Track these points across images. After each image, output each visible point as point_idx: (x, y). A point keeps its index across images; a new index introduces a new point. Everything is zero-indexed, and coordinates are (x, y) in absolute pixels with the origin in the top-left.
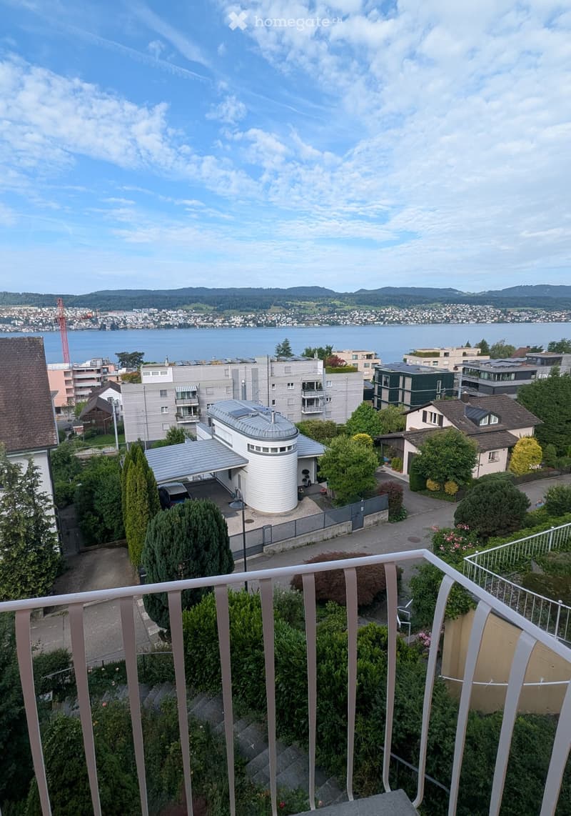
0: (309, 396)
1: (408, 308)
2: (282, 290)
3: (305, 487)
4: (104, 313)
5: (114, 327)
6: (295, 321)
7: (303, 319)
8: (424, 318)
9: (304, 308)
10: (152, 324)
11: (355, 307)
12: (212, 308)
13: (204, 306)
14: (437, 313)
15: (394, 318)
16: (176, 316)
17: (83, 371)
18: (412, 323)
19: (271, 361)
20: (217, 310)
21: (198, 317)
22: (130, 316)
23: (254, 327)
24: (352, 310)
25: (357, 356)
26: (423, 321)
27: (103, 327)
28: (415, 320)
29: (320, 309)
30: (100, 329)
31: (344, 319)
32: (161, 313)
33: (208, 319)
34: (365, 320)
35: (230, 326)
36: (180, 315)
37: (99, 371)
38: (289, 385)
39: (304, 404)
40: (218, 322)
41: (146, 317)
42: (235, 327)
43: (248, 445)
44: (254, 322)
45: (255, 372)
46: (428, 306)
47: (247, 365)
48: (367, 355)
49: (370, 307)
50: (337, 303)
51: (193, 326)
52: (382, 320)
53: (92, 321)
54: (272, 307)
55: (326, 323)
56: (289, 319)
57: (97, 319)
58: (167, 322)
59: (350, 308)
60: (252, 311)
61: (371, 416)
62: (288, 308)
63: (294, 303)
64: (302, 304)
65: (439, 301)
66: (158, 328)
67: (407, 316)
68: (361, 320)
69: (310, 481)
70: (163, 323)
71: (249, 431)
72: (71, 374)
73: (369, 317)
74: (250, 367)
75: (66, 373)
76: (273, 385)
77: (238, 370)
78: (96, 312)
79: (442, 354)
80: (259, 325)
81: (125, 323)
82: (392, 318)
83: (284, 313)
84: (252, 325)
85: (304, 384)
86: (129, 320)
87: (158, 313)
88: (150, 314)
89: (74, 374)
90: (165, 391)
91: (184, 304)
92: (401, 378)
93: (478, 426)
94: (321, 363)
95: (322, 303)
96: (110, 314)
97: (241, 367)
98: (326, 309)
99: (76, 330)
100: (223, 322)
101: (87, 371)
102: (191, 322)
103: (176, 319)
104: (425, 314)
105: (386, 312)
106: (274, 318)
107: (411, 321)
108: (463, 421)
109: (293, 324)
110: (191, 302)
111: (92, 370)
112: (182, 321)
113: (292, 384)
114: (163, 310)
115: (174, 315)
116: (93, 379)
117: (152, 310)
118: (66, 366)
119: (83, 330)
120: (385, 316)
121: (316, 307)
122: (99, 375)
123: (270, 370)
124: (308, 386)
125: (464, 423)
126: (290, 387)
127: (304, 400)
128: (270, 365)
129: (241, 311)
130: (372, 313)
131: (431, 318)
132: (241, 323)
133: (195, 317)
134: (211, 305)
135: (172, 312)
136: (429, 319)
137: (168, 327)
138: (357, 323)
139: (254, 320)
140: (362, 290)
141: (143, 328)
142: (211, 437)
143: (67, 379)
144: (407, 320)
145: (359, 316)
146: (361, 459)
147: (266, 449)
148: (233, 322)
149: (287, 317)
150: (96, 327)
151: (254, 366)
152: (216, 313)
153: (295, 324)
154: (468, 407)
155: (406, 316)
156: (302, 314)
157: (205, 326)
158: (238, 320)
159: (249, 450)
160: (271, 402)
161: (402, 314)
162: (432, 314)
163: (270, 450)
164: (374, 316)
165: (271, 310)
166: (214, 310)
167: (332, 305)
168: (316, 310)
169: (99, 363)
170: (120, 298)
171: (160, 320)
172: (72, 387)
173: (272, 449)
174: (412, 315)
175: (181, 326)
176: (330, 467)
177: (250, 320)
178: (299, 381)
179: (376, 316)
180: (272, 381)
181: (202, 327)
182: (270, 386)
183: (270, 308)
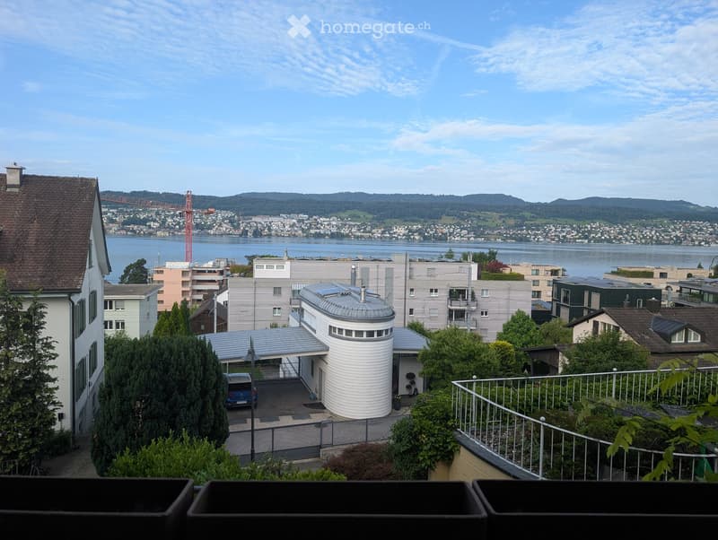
0: (457, 306)
1: (622, 224)
2: (457, 197)
3: (410, 396)
4: (246, 217)
5: (257, 234)
6: (472, 235)
7: (482, 233)
8: (644, 238)
9: (484, 220)
10: (300, 232)
11: (551, 221)
12: (371, 216)
13: (361, 214)
14: (664, 231)
15: (602, 235)
16: (329, 224)
17: (204, 272)
18: (628, 243)
19: (410, 261)
20: (378, 219)
21: (354, 226)
22: (278, 223)
23: (419, 239)
24: (546, 224)
25: (537, 270)
26: (643, 241)
27: (245, 233)
28: (632, 239)
29: (504, 222)
30: (241, 235)
31: (536, 235)
32: (312, 220)
33: (365, 229)
34: (563, 236)
35: (391, 238)
36: (334, 223)
37: (221, 273)
38: (431, 291)
39: (450, 316)
40: (377, 233)
41: (294, 224)
42: (397, 238)
43: (330, 327)
44: (420, 234)
45: (389, 272)
46: (650, 222)
47: (381, 264)
48: (552, 271)
49: (570, 221)
50: (527, 214)
51: (347, 236)
52: (586, 237)
53: (233, 226)
54: (444, 217)
55: (511, 238)
56: (465, 232)
57: (239, 224)
58: (318, 231)
59: (544, 221)
60: (420, 222)
61: (528, 330)
62: (463, 219)
63: (472, 213)
64: (482, 214)
65: (665, 217)
66: (307, 236)
67: (621, 233)
68: (558, 236)
69: (416, 390)
70: (312, 231)
71: (332, 309)
72: (190, 274)
73: (568, 233)
74: (383, 266)
75: (184, 273)
76: (412, 290)
77: (368, 269)
78: (238, 216)
79: (657, 274)
80: (425, 238)
81: (270, 230)
82: (599, 235)
83: (459, 224)
84: (417, 238)
85: (451, 291)
86: (274, 227)
87: (308, 219)
88: (299, 221)
89: (193, 274)
90: (280, 288)
91: (339, 210)
92: (586, 294)
93: (669, 342)
94: (475, 267)
95: (507, 214)
96: (254, 219)
97: (372, 266)
98: (512, 222)
99: (215, 235)
100: (383, 232)
101: (210, 272)
102: (345, 231)
103: (328, 227)
104: (647, 232)
105: (592, 228)
106: (445, 231)
107: (626, 240)
108: (647, 334)
109: (469, 238)
110: (347, 208)
111: (215, 272)
112: (334, 230)
113: (436, 291)
114: (315, 217)
115: (326, 223)
116: (214, 281)
117: (302, 216)
118: (185, 265)
119: (222, 235)
120: (590, 232)
121: (500, 219)
122: (220, 278)
123: (408, 271)
124: (456, 294)
125: (647, 337)
126: (434, 295)
127: (450, 311)
128: (408, 265)
129: (406, 221)
130: (573, 229)
131: (654, 238)
132: (404, 235)
133: (350, 225)
134: (370, 213)
135: (325, 219)
136: (651, 238)
137: (318, 236)
138: (553, 240)
139: (420, 232)
140: (560, 200)
141: (289, 236)
142: (298, 325)
143: (184, 279)
144: (621, 239)
145: (556, 231)
146: (472, 354)
147: (349, 332)
148: (395, 233)
149: (462, 229)
150: (237, 232)
151: (389, 265)
152: (375, 222)
153: (472, 239)
154: (658, 318)
155: (619, 234)
156: (480, 227)
157: (361, 237)
158: (401, 231)
159: (330, 334)
160: (408, 311)
161: (614, 231)
162: (656, 232)
163: (354, 333)
164: (575, 233)
165: (442, 221)
166: (373, 219)
167: (520, 217)
168: (500, 222)
169: (223, 264)
170: (267, 201)
171: (310, 228)
172: (188, 289)
173: (356, 332)
174: (627, 233)
175: (333, 236)
176: (433, 364)
177: (416, 231)
178: (445, 287)
179: (578, 232)
180: (411, 284)
181: (358, 237)
182: (408, 291)
183: (441, 218)
